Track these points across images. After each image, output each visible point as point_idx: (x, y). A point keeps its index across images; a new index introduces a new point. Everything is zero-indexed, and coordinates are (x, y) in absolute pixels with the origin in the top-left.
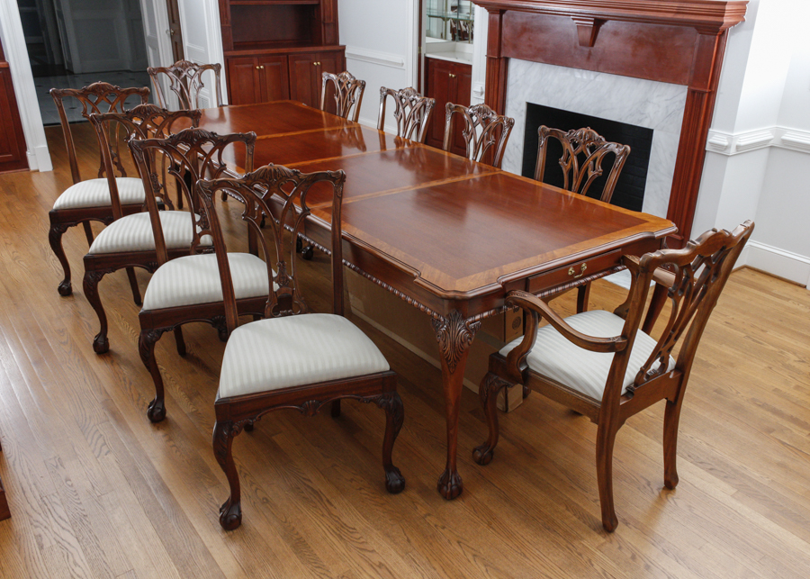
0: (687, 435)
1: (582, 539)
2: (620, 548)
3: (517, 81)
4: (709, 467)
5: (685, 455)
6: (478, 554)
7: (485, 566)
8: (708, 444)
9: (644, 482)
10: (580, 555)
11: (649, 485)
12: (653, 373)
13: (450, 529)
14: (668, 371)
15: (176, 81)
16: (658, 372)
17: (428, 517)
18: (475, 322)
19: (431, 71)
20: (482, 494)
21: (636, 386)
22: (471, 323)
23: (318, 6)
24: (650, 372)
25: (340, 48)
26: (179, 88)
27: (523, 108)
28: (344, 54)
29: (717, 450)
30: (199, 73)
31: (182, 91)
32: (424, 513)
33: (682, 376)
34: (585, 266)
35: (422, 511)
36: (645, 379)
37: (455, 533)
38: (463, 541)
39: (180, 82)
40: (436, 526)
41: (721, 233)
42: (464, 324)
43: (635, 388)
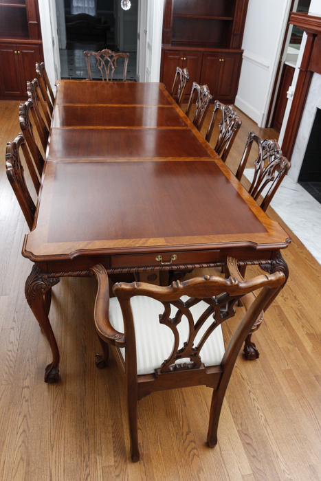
0: (257, 405)
1: (101, 454)
2: (118, 476)
4: (249, 441)
5: (239, 422)
6: (27, 431)
7: (23, 442)
8: (266, 420)
9: (185, 429)
10: (87, 466)
11: (187, 434)
12: (182, 366)
13: (30, 404)
14: (202, 368)
15: (101, 61)
16: (189, 366)
17: (26, 389)
18: (54, 277)
19: (284, 74)
20: (72, 387)
21: (161, 372)
22: (49, 277)
23: (232, 21)
24: (180, 365)
25: (240, 51)
26: (102, 66)
27: (314, 111)
28: (242, 56)
29: (268, 429)
30: (115, 58)
31: (103, 69)
32: (27, 384)
33: (222, 374)
34: (174, 258)
35: (27, 383)
36: (171, 369)
37: (30, 408)
38: (28, 417)
39: (103, 63)
40: (24, 397)
41: (216, 282)
42: (41, 278)
43: (159, 373)
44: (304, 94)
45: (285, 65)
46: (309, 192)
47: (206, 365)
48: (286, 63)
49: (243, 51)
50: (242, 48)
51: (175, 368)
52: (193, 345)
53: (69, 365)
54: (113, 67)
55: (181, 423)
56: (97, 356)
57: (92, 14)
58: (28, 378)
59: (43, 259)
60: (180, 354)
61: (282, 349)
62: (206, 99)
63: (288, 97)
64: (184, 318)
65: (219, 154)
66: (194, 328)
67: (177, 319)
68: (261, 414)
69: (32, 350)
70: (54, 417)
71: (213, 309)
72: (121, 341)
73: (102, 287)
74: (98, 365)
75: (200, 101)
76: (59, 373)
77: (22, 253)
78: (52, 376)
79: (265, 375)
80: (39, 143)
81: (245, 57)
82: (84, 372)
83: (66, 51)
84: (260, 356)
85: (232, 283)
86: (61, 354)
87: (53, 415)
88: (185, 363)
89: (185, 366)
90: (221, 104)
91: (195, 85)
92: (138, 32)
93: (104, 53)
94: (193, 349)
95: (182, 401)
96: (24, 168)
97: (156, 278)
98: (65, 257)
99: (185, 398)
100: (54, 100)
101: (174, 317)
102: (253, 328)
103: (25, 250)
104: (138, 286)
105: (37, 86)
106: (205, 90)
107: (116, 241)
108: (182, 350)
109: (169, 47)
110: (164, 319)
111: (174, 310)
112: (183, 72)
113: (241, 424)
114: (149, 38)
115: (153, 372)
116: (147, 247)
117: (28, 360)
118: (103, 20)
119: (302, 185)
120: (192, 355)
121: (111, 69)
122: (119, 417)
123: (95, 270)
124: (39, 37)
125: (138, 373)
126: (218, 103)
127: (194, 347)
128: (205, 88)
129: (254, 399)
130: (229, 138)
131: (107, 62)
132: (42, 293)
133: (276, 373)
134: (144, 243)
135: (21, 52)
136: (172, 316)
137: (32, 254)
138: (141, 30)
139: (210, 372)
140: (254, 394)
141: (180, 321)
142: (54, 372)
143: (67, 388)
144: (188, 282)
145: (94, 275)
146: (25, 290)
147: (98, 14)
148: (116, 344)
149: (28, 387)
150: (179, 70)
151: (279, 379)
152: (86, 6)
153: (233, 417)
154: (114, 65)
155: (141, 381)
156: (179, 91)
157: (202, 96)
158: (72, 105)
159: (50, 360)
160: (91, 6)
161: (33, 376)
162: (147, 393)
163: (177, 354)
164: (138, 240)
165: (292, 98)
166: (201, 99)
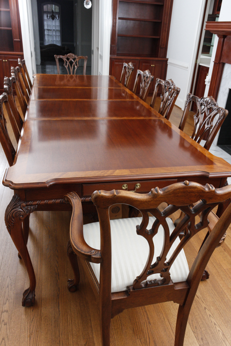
0: (213, 320)
3: (226, 76)
5: (200, 337)
8: (223, 334)
12: (153, 282)
13: (8, 327)
14: (171, 284)
15: (66, 62)
16: (159, 282)
17: (5, 313)
18: (32, 205)
19: (200, 72)
20: (47, 310)
21: (134, 289)
22: (26, 205)
23: (159, 39)
24: (151, 281)
25: (166, 59)
26: (67, 66)
27: (227, 91)
28: (167, 62)
29: (227, 343)
30: (78, 60)
31: (69, 67)
32: (6, 309)
33: (189, 290)
34: (138, 186)
35: (6, 307)
36: (143, 285)
37: (8, 331)
38: (6, 339)
39: (68, 63)
40: (3, 321)
41: (195, 188)
42: (20, 205)
43: (131, 290)
44: (218, 79)
45: (200, 66)
46: (227, 152)
47: (174, 282)
48: (201, 64)
49: (168, 59)
50: (167, 57)
51: (146, 284)
52: (166, 259)
53: (44, 290)
54: (76, 67)
55: (148, 340)
56: (69, 281)
57: (59, 44)
58: (7, 303)
59: (21, 186)
60: (153, 269)
61: (227, 271)
62: (148, 80)
63: (206, 83)
64: (161, 229)
65: (163, 115)
66: (169, 240)
67: (154, 230)
68: (218, 328)
69: (11, 278)
70: (30, 339)
71: (189, 218)
72: (98, 256)
73: (76, 210)
74: (70, 289)
75: (143, 82)
76: (35, 297)
77: (3, 183)
78: (29, 301)
79: (216, 293)
80: (20, 110)
81: (170, 63)
82: (58, 296)
83: (40, 66)
84: (210, 276)
85: (209, 189)
86: (37, 281)
87: (30, 337)
88: (155, 280)
89: (155, 283)
90: (162, 80)
91: (139, 72)
92: (92, 49)
93: (69, 56)
94: (165, 264)
95: (146, 319)
96: (7, 120)
97: (119, 211)
98: (42, 185)
99: (149, 317)
100: (31, 86)
101: (151, 228)
102: (220, 242)
103: (6, 180)
104: (118, 193)
105: (19, 72)
106: (147, 73)
107: (87, 172)
108: (155, 265)
109: (115, 57)
110: (141, 230)
111: (152, 220)
112: (129, 65)
113: (202, 339)
114: (101, 52)
115: (125, 289)
116: (115, 176)
117: (8, 286)
118: (66, 48)
119: (220, 147)
120: (162, 271)
121: (74, 68)
122: (91, 336)
123: (69, 196)
124: (22, 50)
125: (113, 291)
126: (159, 80)
127: (165, 262)
128: (147, 72)
129: (210, 315)
130: (170, 104)
131: (71, 63)
132: (20, 220)
133: (225, 291)
134: (112, 173)
135: (8, 61)
136: (149, 227)
137: (12, 183)
138: (94, 48)
139: (178, 288)
140: (209, 310)
141: (156, 232)
142: (30, 297)
143: (43, 311)
144: (167, 188)
145: (69, 201)
146: (5, 217)
147: (62, 44)
148: (92, 259)
149: (7, 311)
150: (125, 65)
151: (228, 296)
152: (55, 39)
153: (194, 332)
154: (76, 65)
155: (114, 298)
156: (126, 79)
157: (145, 78)
158: (46, 87)
159: (27, 286)
160: (57, 39)
161: (12, 301)
162: (120, 311)
163: (150, 269)
164: (106, 171)
165: (209, 84)
166: (145, 81)
